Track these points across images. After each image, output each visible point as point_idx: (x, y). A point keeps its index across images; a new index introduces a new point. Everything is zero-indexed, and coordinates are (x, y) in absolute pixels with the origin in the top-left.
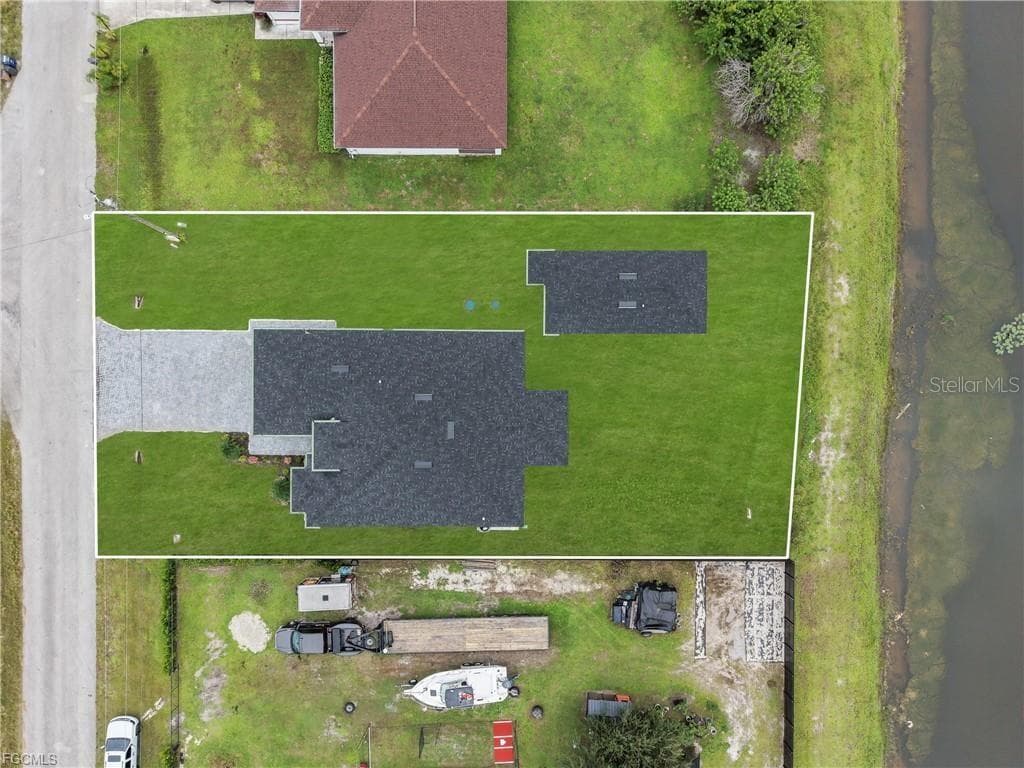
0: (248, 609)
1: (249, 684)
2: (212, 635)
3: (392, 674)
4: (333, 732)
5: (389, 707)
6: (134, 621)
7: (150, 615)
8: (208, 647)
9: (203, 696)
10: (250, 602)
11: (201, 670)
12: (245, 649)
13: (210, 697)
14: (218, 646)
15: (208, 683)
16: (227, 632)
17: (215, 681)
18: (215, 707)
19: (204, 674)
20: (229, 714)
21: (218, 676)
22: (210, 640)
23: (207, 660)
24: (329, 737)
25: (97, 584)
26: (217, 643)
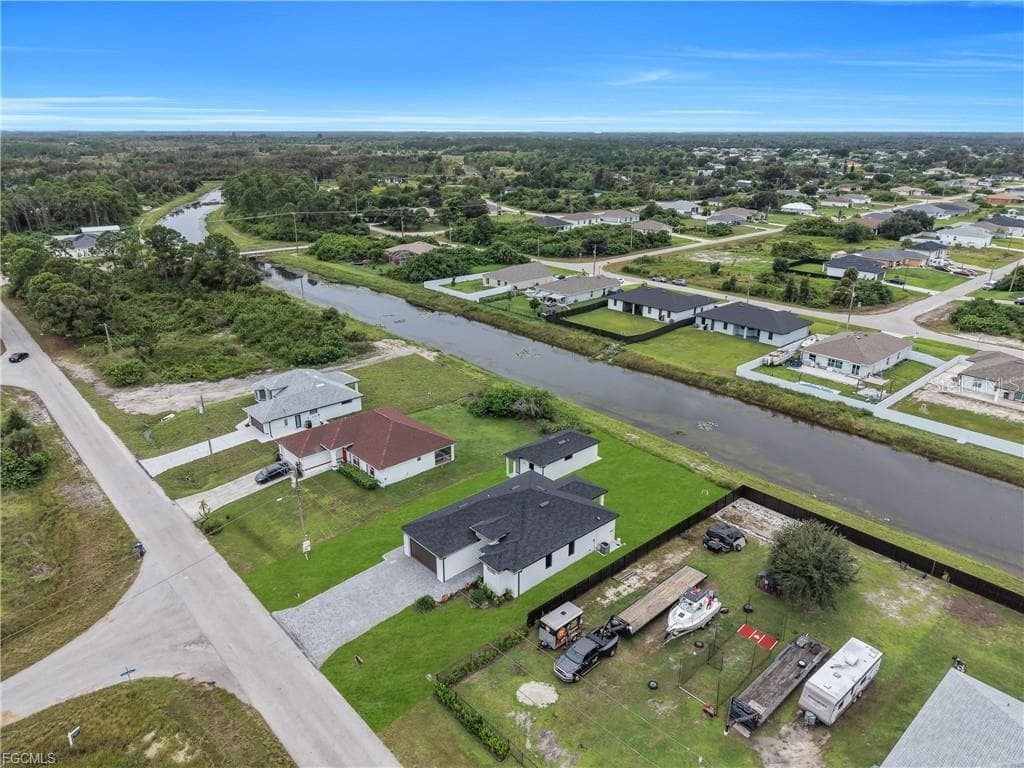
0: (521, 683)
1: (572, 724)
2: (513, 713)
3: (652, 652)
4: (663, 708)
5: (675, 667)
6: (443, 752)
7: (452, 739)
8: (518, 723)
9: (549, 757)
10: (519, 679)
11: (528, 741)
12: (546, 706)
13: (554, 754)
14: (523, 718)
15: (543, 746)
16: (521, 705)
17: (546, 741)
18: (566, 758)
19: (534, 742)
20: (581, 754)
21: (544, 736)
22: (514, 717)
23: (526, 731)
24: (664, 713)
25: (389, 748)
26: (521, 717)
